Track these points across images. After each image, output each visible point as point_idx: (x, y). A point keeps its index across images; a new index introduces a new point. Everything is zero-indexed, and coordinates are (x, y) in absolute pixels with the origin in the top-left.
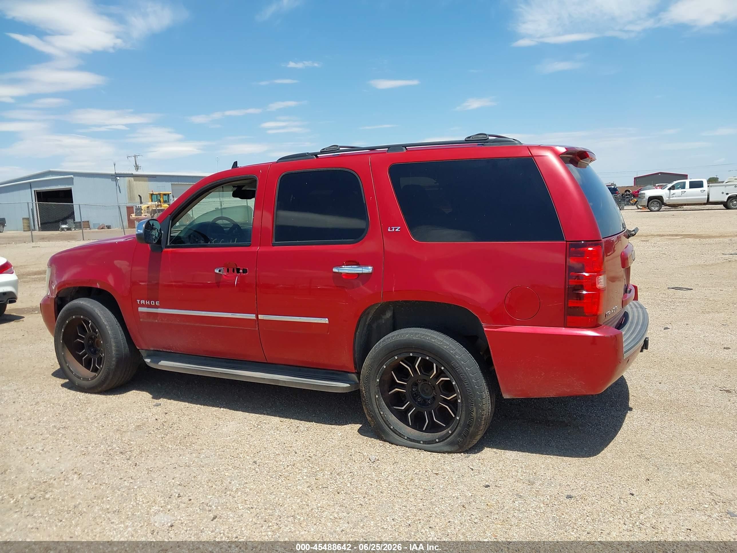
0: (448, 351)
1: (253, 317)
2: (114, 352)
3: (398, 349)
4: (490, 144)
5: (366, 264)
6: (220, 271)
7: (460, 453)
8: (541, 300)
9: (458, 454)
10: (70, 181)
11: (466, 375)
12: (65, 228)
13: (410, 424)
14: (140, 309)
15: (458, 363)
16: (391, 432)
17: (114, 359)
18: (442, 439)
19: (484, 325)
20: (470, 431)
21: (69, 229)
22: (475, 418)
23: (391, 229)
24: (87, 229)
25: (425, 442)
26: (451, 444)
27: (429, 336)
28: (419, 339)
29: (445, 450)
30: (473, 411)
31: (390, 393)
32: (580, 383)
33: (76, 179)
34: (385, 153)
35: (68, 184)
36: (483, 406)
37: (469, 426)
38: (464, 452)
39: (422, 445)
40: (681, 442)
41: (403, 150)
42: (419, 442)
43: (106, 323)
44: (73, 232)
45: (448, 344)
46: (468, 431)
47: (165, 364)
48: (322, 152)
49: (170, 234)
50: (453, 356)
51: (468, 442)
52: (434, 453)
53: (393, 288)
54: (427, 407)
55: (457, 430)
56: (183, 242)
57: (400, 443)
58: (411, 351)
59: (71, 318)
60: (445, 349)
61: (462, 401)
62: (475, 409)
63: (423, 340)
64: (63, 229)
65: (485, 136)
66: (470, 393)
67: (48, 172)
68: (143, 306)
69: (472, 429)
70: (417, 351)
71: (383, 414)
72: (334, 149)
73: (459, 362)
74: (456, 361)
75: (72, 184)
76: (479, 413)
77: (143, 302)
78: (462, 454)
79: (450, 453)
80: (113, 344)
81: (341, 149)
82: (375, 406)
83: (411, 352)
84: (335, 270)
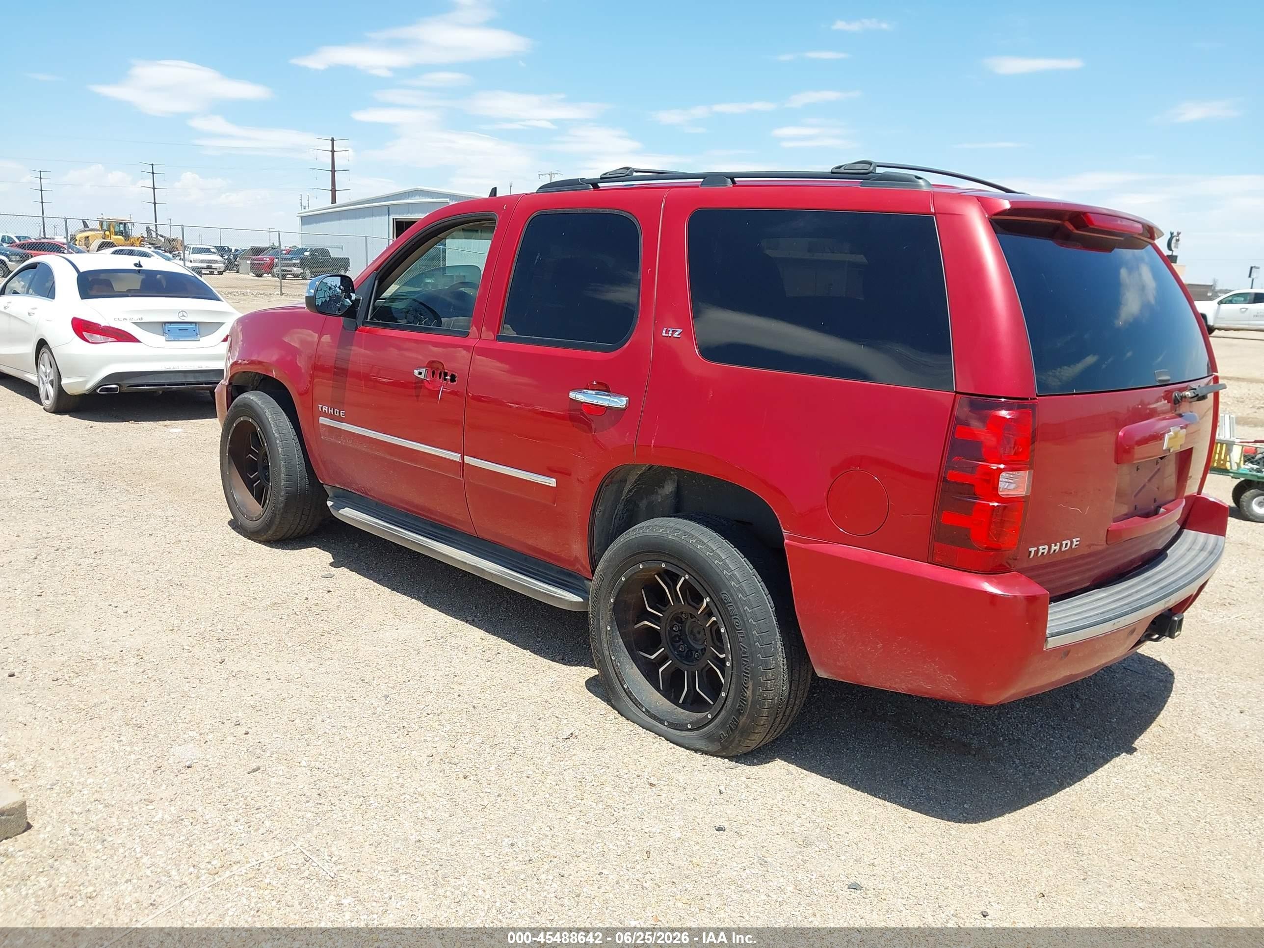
0: (718, 571)
1: (456, 457)
2: (283, 482)
3: (645, 552)
4: (872, 184)
5: (619, 393)
6: (420, 373)
7: (723, 757)
8: (891, 503)
9: (719, 759)
11: (743, 619)
13: (661, 688)
14: (323, 420)
15: (732, 595)
16: (624, 694)
17: (283, 493)
18: (697, 726)
19: (785, 533)
20: (741, 724)
22: (750, 701)
23: (667, 332)
25: (672, 725)
26: (710, 738)
27: (696, 537)
28: (677, 539)
29: (698, 746)
30: (747, 688)
31: (636, 626)
32: (948, 677)
34: (697, 187)
36: (767, 683)
37: (739, 712)
38: (731, 758)
39: (666, 728)
40: (1181, 839)
41: (725, 183)
42: (662, 722)
43: (276, 435)
45: (723, 558)
46: (736, 721)
47: (349, 514)
48: (604, 179)
49: (375, 301)
50: (726, 581)
51: (736, 741)
52: (678, 747)
53: (653, 442)
54: (690, 663)
55: (720, 717)
56: (394, 319)
57: (635, 718)
58: (663, 559)
59: (238, 421)
60: (714, 566)
61: (732, 664)
62: (750, 684)
63: (684, 542)
65: (867, 166)
66: (745, 653)
67: (416, 191)
68: (326, 415)
69: (743, 720)
70: (672, 561)
71: (615, 660)
72: (626, 174)
73: (734, 593)
74: (729, 591)
76: (757, 693)
77: (325, 408)
78: (726, 760)
79: (706, 754)
80: (283, 470)
81: (635, 174)
82: (605, 645)
83: (664, 562)
84: (572, 395)
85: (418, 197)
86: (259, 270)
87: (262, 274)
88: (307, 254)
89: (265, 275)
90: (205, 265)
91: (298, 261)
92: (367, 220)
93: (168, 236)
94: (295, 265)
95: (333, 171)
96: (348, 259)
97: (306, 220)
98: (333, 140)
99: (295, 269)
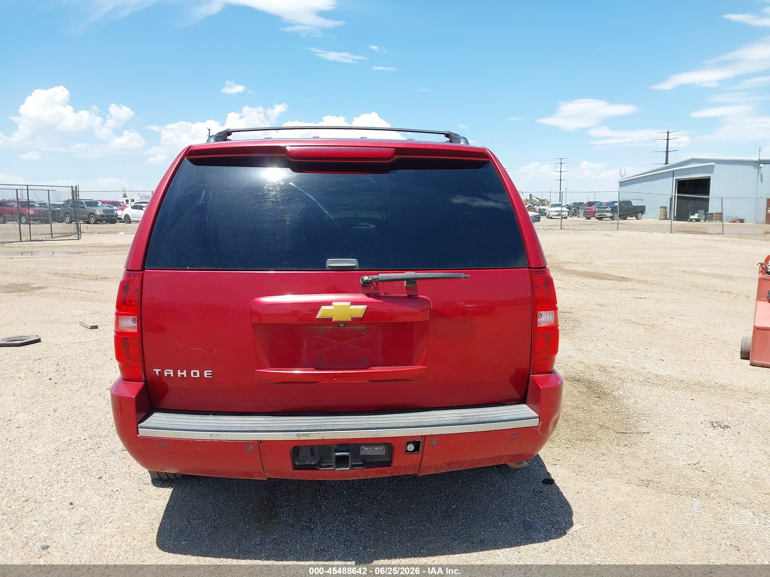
10: (711, 169)
12: (694, 219)
21: (697, 220)
24: (718, 221)
33: (717, 167)
35: (708, 173)
44: (702, 223)
64: (691, 220)
67: (692, 160)
75: (712, 172)
85: (693, 164)
86: (588, 215)
87: (591, 218)
88: (616, 204)
89: (592, 218)
90: (557, 214)
91: (610, 209)
92: (659, 181)
93: (541, 198)
94: (608, 212)
95: (667, 152)
96: (645, 206)
97: (622, 184)
98: (668, 132)
99: (609, 214)
